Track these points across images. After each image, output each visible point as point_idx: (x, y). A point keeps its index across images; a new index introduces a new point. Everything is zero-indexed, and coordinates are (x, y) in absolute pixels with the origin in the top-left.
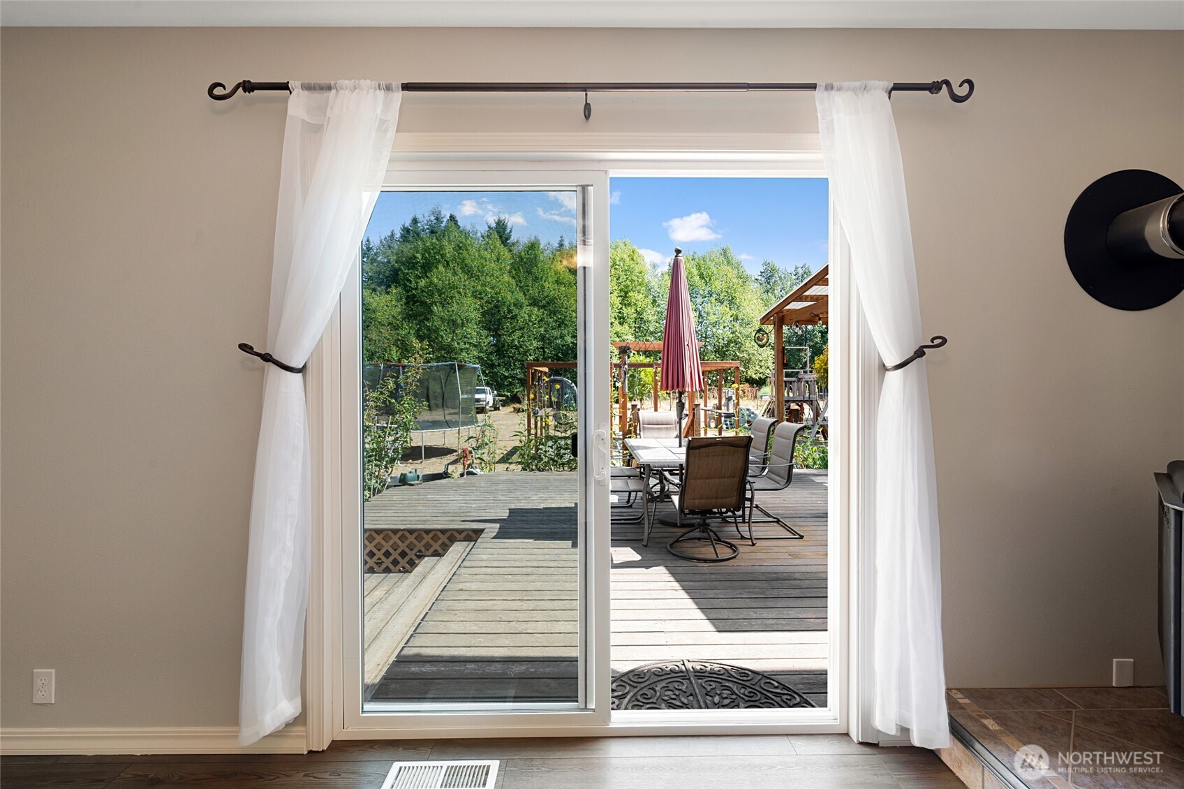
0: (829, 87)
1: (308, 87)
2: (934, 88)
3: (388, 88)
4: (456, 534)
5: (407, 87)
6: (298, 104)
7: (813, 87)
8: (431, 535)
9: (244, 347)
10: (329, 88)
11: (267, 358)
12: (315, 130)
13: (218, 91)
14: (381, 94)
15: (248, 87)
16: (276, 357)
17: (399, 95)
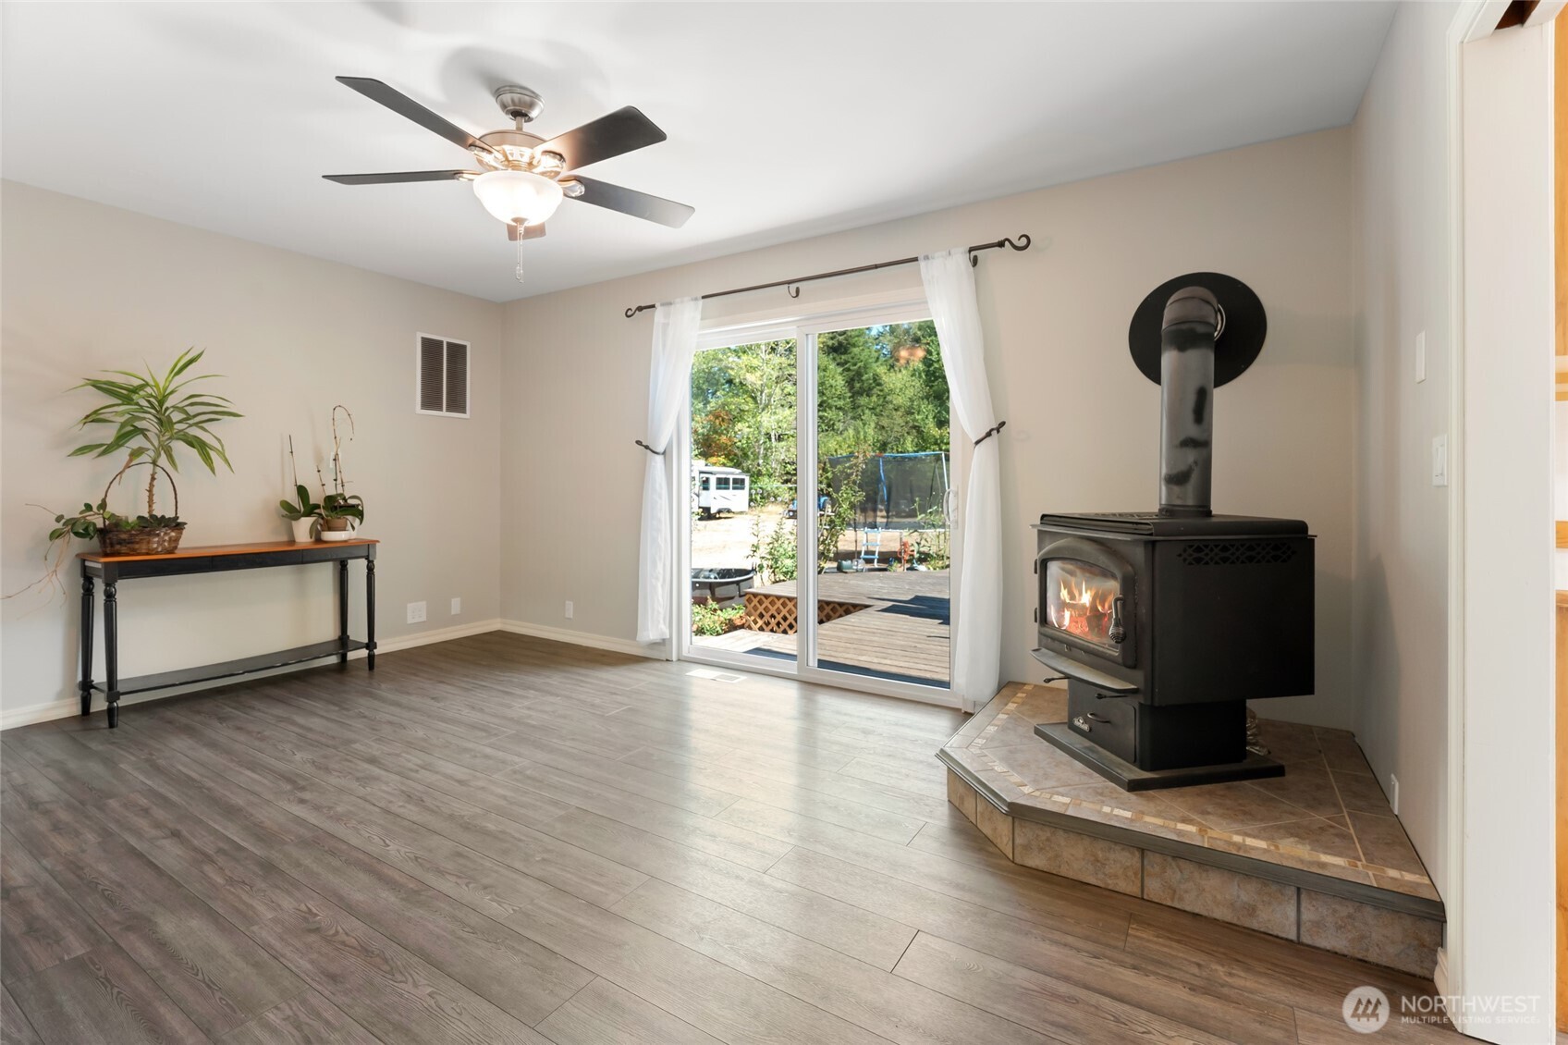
0: (927, 258)
1: (663, 305)
2: (1001, 244)
3: (696, 299)
4: (851, 609)
5: (703, 297)
6: (659, 314)
7: (915, 259)
8: (831, 607)
9: (639, 443)
10: (671, 304)
11: (647, 447)
12: (666, 326)
13: (629, 313)
14: (692, 303)
15: (640, 309)
16: (651, 447)
17: (701, 302)
